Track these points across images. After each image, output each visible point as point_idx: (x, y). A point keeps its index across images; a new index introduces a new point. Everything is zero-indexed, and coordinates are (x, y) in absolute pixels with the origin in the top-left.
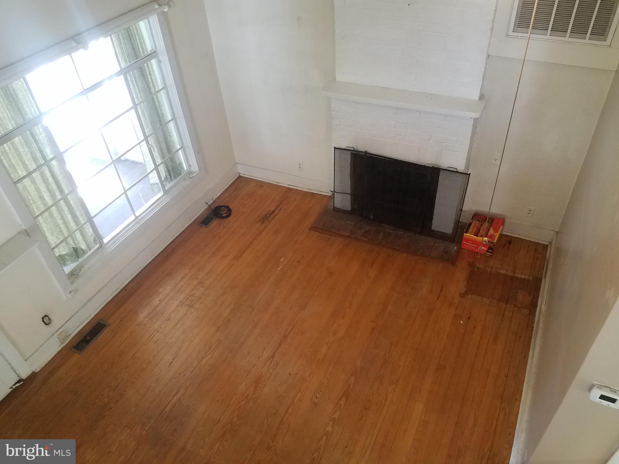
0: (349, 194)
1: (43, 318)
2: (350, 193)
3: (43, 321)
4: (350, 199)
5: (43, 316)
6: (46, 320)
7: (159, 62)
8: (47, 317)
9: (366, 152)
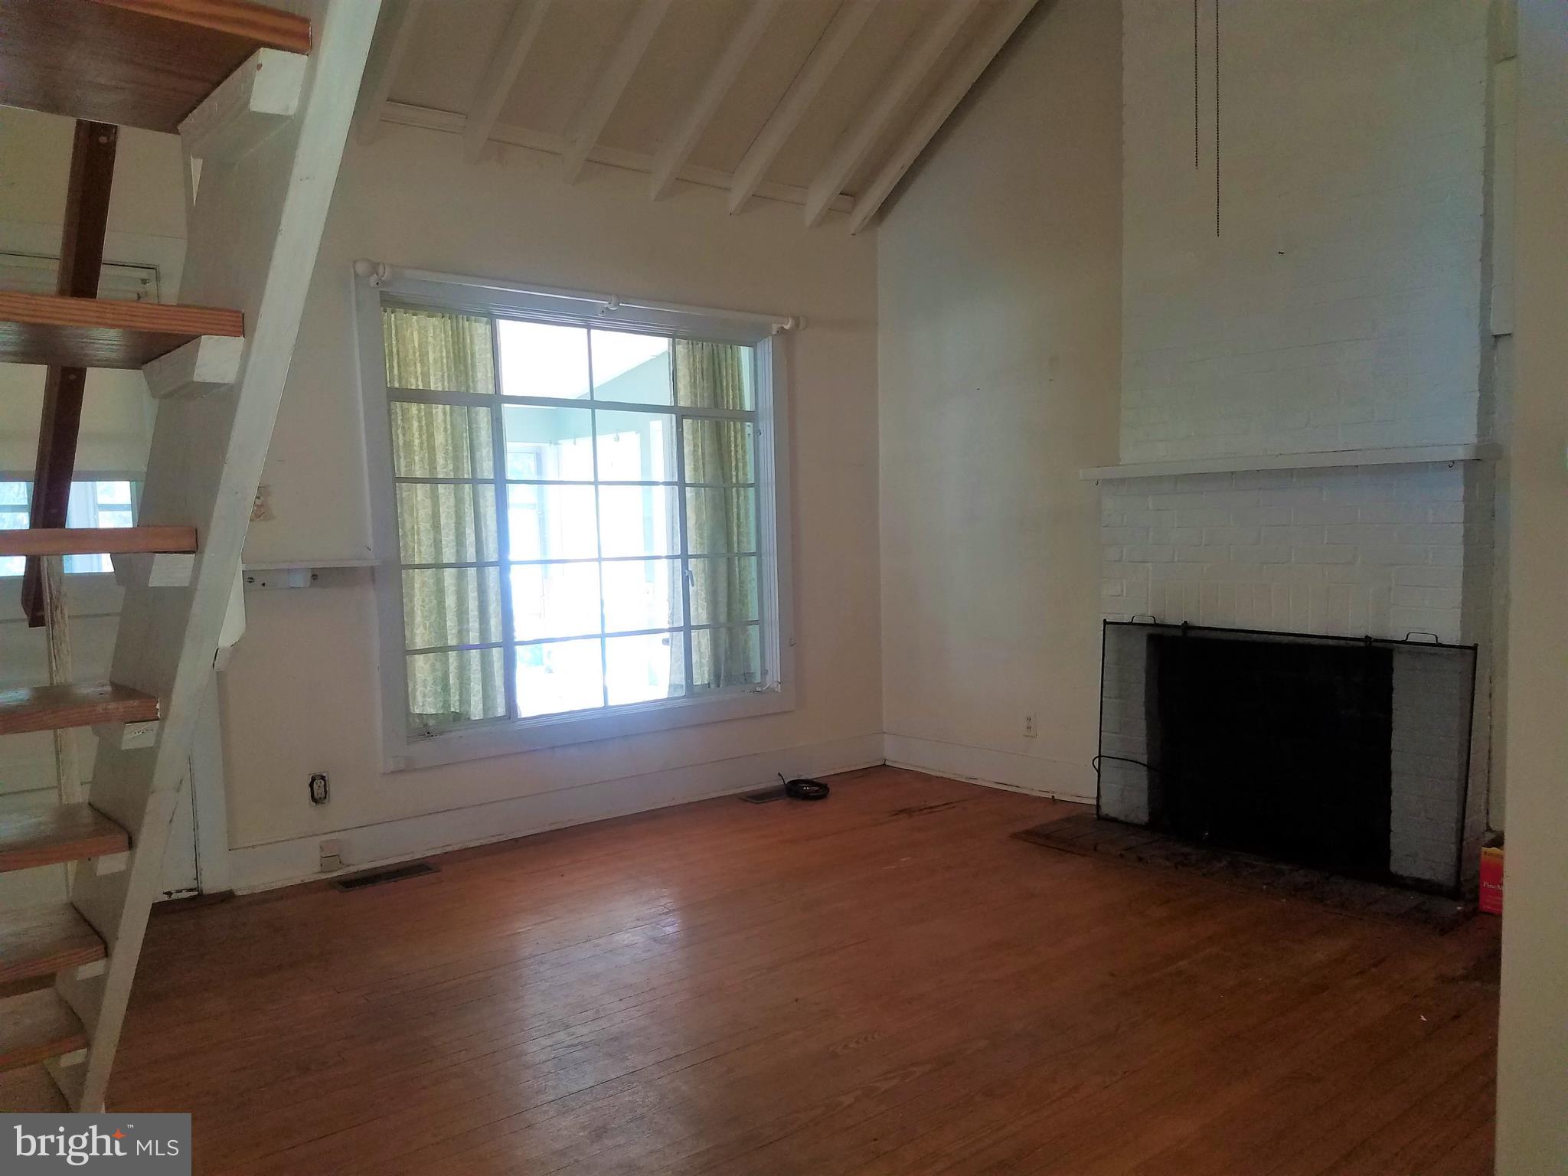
0: (1144, 765)
1: (313, 780)
2: (1145, 763)
3: (311, 785)
4: (1144, 783)
5: (317, 771)
6: (319, 790)
7: (757, 432)
8: (323, 782)
9: (1186, 627)
